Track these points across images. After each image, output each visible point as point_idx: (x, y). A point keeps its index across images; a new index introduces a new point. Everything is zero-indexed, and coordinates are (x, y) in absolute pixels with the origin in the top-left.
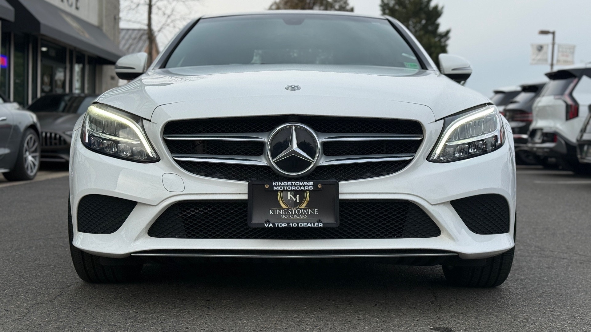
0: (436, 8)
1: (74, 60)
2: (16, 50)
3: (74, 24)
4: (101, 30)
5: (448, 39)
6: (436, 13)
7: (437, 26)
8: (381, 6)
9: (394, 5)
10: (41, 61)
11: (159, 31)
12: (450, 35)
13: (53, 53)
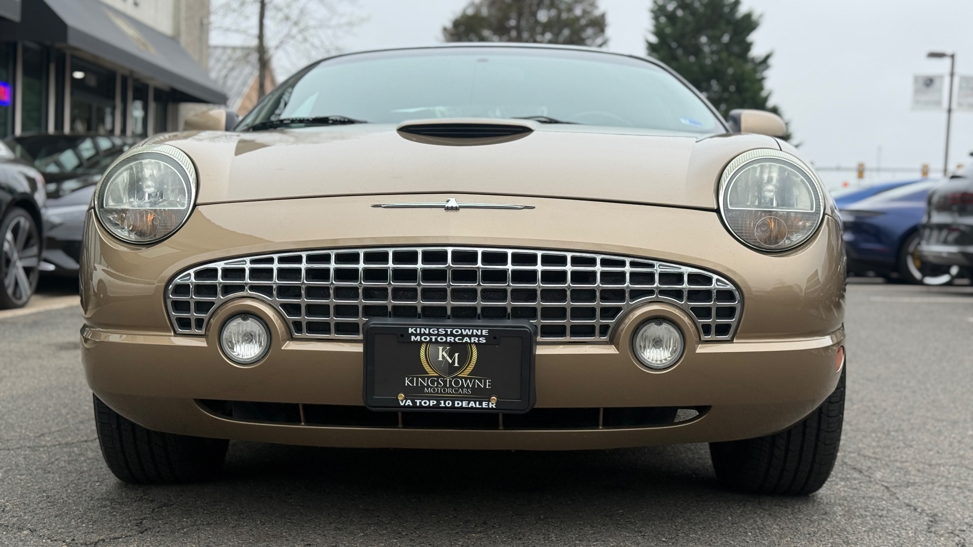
0: (748, 16)
1: (130, 94)
2: (26, 73)
3: (131, 31)
4: (178, 43)
5: (767, 67)
6: (748, 24)
7: (748, 47)
8: (653, 11)
9: (675, 9)
10: (72, 94)
11: (277, 48)
12: (771, 61)
13: (92, 82)
